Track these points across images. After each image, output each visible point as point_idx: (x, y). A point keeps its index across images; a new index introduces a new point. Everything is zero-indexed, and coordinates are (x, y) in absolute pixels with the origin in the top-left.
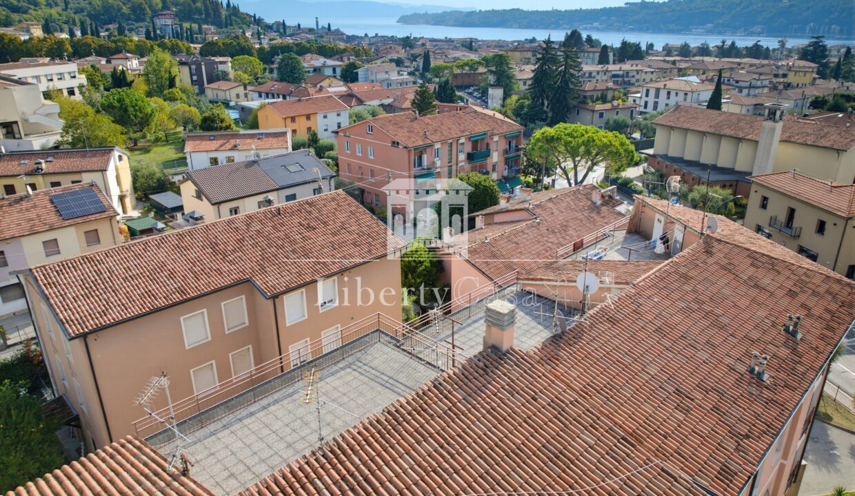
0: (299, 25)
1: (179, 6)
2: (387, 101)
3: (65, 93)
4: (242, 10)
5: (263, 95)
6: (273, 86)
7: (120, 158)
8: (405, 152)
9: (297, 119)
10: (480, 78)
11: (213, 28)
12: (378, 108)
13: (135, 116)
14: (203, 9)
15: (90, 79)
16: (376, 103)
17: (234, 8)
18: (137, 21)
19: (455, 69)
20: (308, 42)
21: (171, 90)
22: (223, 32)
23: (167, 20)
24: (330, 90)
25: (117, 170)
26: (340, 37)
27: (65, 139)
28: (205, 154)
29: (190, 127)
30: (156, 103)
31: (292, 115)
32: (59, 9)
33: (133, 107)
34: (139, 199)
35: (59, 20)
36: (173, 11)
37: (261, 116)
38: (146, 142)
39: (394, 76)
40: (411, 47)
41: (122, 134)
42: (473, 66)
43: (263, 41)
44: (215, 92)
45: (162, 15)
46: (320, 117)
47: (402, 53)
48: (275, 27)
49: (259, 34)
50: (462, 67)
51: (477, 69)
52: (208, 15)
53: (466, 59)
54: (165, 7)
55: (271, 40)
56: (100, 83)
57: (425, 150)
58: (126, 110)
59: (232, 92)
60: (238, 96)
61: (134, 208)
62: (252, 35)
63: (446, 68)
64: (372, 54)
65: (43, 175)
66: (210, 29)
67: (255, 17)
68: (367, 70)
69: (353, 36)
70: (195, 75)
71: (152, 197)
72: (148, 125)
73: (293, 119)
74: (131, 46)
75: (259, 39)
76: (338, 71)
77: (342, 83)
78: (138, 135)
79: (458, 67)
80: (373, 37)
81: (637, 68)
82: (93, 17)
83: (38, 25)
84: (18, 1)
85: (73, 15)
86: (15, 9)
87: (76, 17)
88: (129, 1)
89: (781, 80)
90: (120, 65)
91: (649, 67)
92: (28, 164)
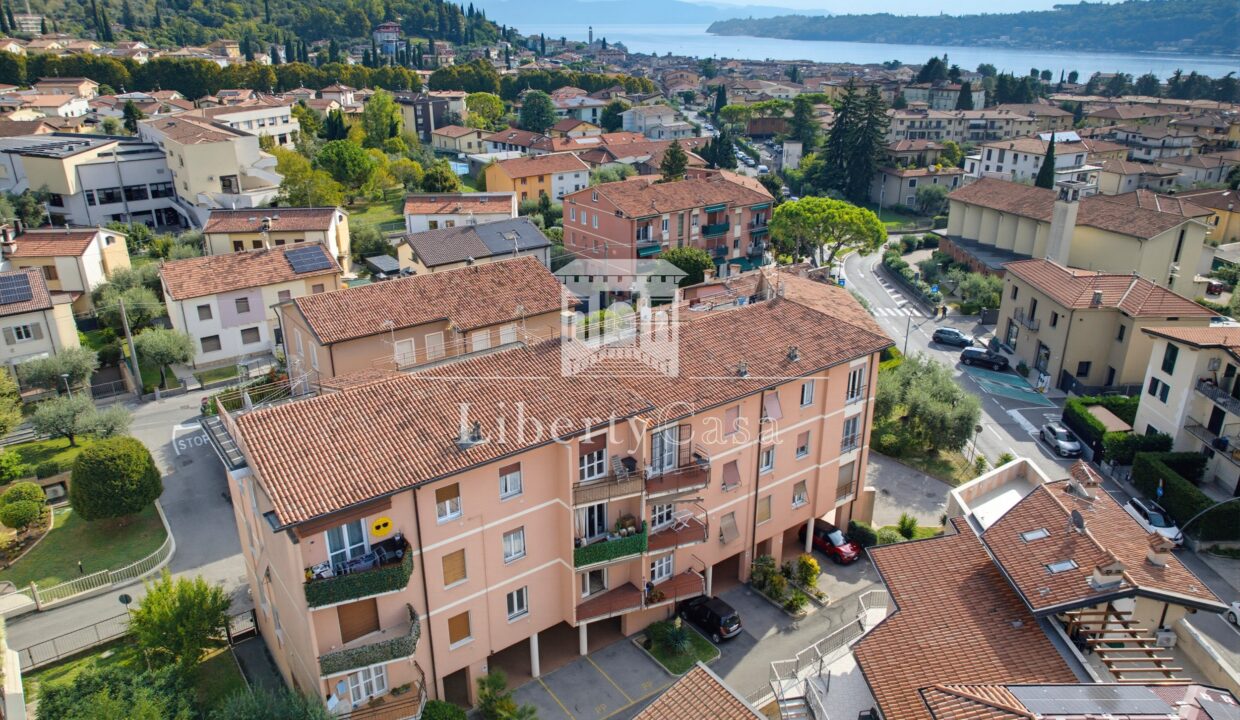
0: (564, 39)
1: (406, 13)
2: (642, 159)
3: (277, 139)
4: (489, 17)
5: (499, 145)
6: (513, 134)
7: (341, 218)
9: (528, 180)
10: (786, 125)
11: (447, 44)
12: (630, 167)
13: (354, 171)
14: (437, 19)
15: (303, 124)
16: (629, 160)
17: (479, 15)
18: (353, 36)
19: (755, 111)
20: (572, 66)
21: (392, 139)
22: (461, 51)
23: (390, 34)
24: (580, 141)
25: (337, 230)
26: (618, 57)
27: (283, 195)
28: (424, 217)
29: (411, 185)
30: (374, 155)
31: (523, 175)
32: (259, 20)
33: (352, 161)
34: (355, 262)
35: (259, 36)
36: (397, 22)
37: (489, 174)
38: (363, 201)
39: (670, 121)
40: (712, 75)
41: (340, 191)
42: (779, 107)
43: (512, 64)
44: (443, 139)
45: (384, 27)
46: (554, 179)
47: (696, 85)
48: (530, 44)
49: (508, 53)
50: (762, 110)
51: (782, 113)
52: (442, 26)
53: (777, 97)
54: (389, 17)
55: (524, 63)
56: (313, 127)
57: (651, 221)
58: (344, 166)
59: (464, 140)
60: (470, 145)
61: (351, 271)
62: (499, 55)
63: (741, 111)
65: (270, 232)
66: (445, 47)
67: (504, 29)
68: (634, 113)
69: (637, 55)
70: (420, 117)
71: (369, 259)
72: (366, 182)
73: (524, 180)
74: (346, 75)
75: (508, 61)
76: (599, 114)
77: (599, 131)
78: (356, 192)
79: (759, 109)
80: (663, 58)
81: (1008, 117)
82: (300, 31)
83: (235, 43)
84: (211, 10)
85: (275, 29)
86: (207, 22)
87: (279, 31)
88: (344, 8)
89: (1220, 137)
90: (332, 100)
91: (1031, 115)
92: (255, 221)
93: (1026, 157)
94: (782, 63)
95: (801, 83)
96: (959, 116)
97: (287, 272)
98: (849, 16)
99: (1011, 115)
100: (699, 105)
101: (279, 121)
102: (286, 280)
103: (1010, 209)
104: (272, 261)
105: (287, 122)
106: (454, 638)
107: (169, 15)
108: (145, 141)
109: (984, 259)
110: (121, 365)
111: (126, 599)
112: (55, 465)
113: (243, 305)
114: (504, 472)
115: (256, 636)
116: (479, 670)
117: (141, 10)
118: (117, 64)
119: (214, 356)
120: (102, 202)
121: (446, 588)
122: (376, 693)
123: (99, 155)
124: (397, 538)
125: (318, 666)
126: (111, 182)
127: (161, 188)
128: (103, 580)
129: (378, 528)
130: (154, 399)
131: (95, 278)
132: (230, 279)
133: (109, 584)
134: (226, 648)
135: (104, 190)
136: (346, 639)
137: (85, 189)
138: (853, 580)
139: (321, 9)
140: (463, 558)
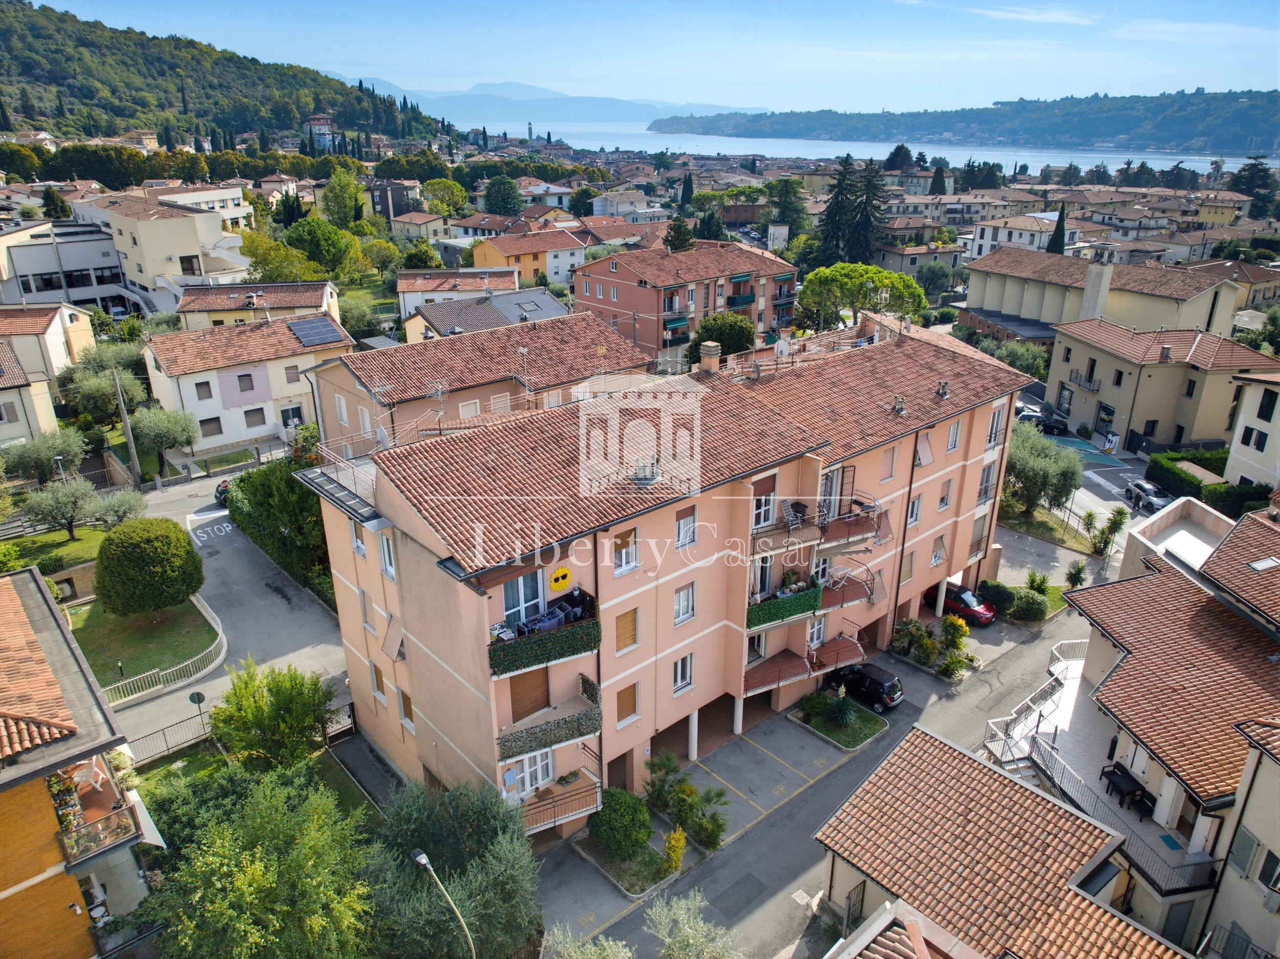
0: (505, 134)
1: (338, 105)
2: (632, 240)
3: (229, 223)
4: (425, 111)
5: (470, 231)
6: (484, 219)
7: (331, 292)
8: (654, 293)
9: (522, 258)
10: (761, 211)
11: (385, 139)
12: (622, 248)
14: (371, 111)
15: (255, 207)
16: (618, 241)
17: (413, 109)
18: (281, 128)
19: (726, 198)
20: (520, 159)
21: (359, 222)
22: (400, 145)
23: (322, 127)
24: (558, 225)
25: (329, 307)
26: (564, 152)
28: (419, 294)
30: (345, 236)
31: (515, 253)
32: (175, 110)
35: (179, 127)
36: (328, 114)
37: (476, 254)
39: (642, 209)
40: (667, 168)
41: (315, 272)
42: (751, 195)
43: (456, 158)
44: (406, 226)
45: (314, 119)
46: (549, 256)
47: (655, 177)
48: (471, 137)
49: (450, 147)
50: (736, 196)
51: (756, 200)
52: (377, 119)
53: (742, 186)
54: (319, 108)
55: (467, 156)
56: (265, 212)
57: (677, 291)
58: (318, 245)
59: (428, 227)
60: (436, 232)
62: (440, 149)
63: (714, 198)
64: (612, 178)
65: (257, 309)
66: (381, 140)
67: (443, 122)
68: (606, 199)
69: (583, 150)
70: (378, 204)
72: (341, 264)
73: (518, 258)
74: (286, 164)
75: (451, 154)
76: (566, 200)
77: (571, 217)
78: (331, 275)
79: (730, 196)
80: (612, 153)
81: (984, 201)
82: (222, 122)
83: (152, 134)
84: (120, 99)
85: (195, 120)
86: (118, 112)
87: (200, 122)
88: (269, 99)
89: (1189, 219)
90: (273, 191)
91: (1003, 199)
92: (238, 298)
93: (1021, 234)
94: (735, 158)
95: (760, 173)
96: (937, 201)
97: (294, 344)
98: (792, 114)
99: (986, 200)
100: (660, 196)
101: (230, 204)
102: (294, 354)
103: (1035, 277)
104: (275, 333)
105: (238, 205)
106: (621, 716)
107: (73, 104)
108: (81, 222)
109: (1011, 328)
110: (106, 455)
111: (197, 698)
112: (60, 559)
113: (246, 381)
114: (681, 515)
115: (354, 733)
116: (642, 754)
117: (40, 99)
118: (26, 152)
119: (215, 441)
120: (39, 289)
121: (618, 654)
122: (542, 784)
123: (33, 237)
124: (576, 593)
125: (497, 750)
126: (48, 266)
127: (107, 273)
128: (154, 682)
129: (557, 580)
130: (154, 488)
131: (60, 362)
132: (231, 353)
133: (160, 686)
134: (323, 750)
135: (41, 275)
136: (517, 717)
137: (19, 274)
138: (998, 643)
139: (245, 100)
140: (635, 619)
